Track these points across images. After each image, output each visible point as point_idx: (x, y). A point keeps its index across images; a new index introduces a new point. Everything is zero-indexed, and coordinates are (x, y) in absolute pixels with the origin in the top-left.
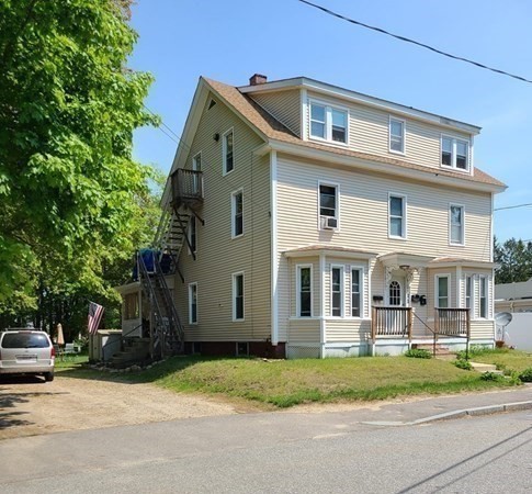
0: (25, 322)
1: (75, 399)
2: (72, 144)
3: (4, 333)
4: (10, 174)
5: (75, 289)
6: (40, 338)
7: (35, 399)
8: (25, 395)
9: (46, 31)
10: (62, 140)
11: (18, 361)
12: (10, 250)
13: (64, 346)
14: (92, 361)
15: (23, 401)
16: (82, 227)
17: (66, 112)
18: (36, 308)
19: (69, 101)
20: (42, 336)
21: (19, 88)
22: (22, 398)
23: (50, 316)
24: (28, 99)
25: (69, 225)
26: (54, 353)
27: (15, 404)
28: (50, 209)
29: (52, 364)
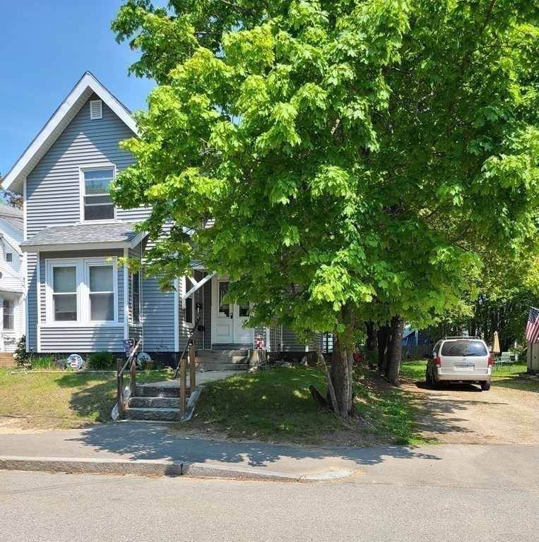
0: (460, 330)
1: (514, 411)
2: (528, 136)
3: (444, 342)
4: (463, 184)
5: (513, 294)
6: (478, 346)
7: (472, 407)
8: (463, 402)
9: (505, 26)
10: (517, 136)
11: (455, 369)
12: (460, 259)
13: (500, 355)
14: (530, 372)
15: (461, 408)
16: (532, 225)
17: (521, 106)
18: (473, 316)
19: (523, 93)
20: (479, 344)
21: (474, 96)
22: (460, 405)
23: (485, 324)
24: (483, 104)
25: (518, 226)
26: (490, 362)
27: (454, 410)
28: (500, 212)
29: (489, 373)
